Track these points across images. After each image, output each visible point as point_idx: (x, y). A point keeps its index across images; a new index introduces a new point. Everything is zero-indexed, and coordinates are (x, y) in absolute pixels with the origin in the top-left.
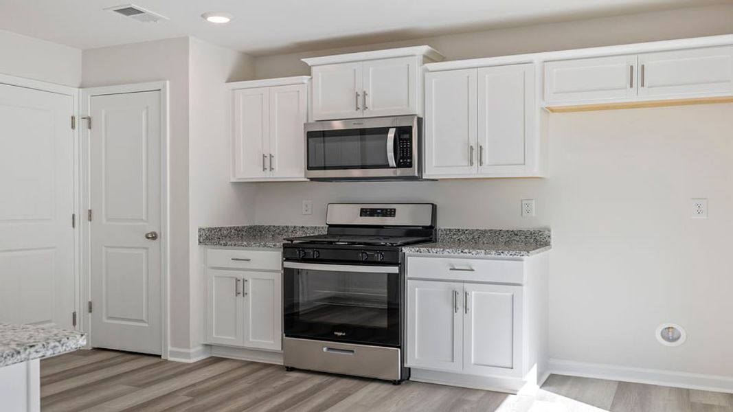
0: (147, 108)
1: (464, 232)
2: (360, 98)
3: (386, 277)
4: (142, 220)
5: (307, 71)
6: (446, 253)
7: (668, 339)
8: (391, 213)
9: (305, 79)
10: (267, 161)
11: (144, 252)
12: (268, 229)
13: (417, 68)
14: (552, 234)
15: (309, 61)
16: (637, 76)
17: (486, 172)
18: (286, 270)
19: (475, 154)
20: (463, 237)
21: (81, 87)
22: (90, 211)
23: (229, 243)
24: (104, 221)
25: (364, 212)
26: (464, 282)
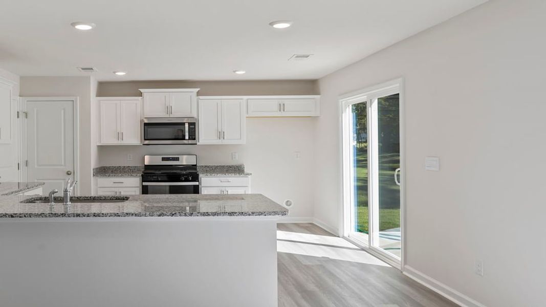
0: (64, 109)
1: (208, 167)
2: (169, 109)
3: (193, 187)
4: (62, 165)
5: (141, 94)
6: (218, 175)
7: (287, 205)
8: (177, 159)
9: (140, 98)
10: (120, 136)
11: (63, 181)
12: (109, 168)
13: (195, 97)
14: (245, 167)
15: (142, 90)
16: (282, 107)
17: (225, 142)
18: (143, 187)
19: (221, 135)
20: (208, 169)
21: (20, 96)
22: (27, 161)
23: (111, 175)
24: (36, 166)
25: (164, 159)
26: (225, 187)
